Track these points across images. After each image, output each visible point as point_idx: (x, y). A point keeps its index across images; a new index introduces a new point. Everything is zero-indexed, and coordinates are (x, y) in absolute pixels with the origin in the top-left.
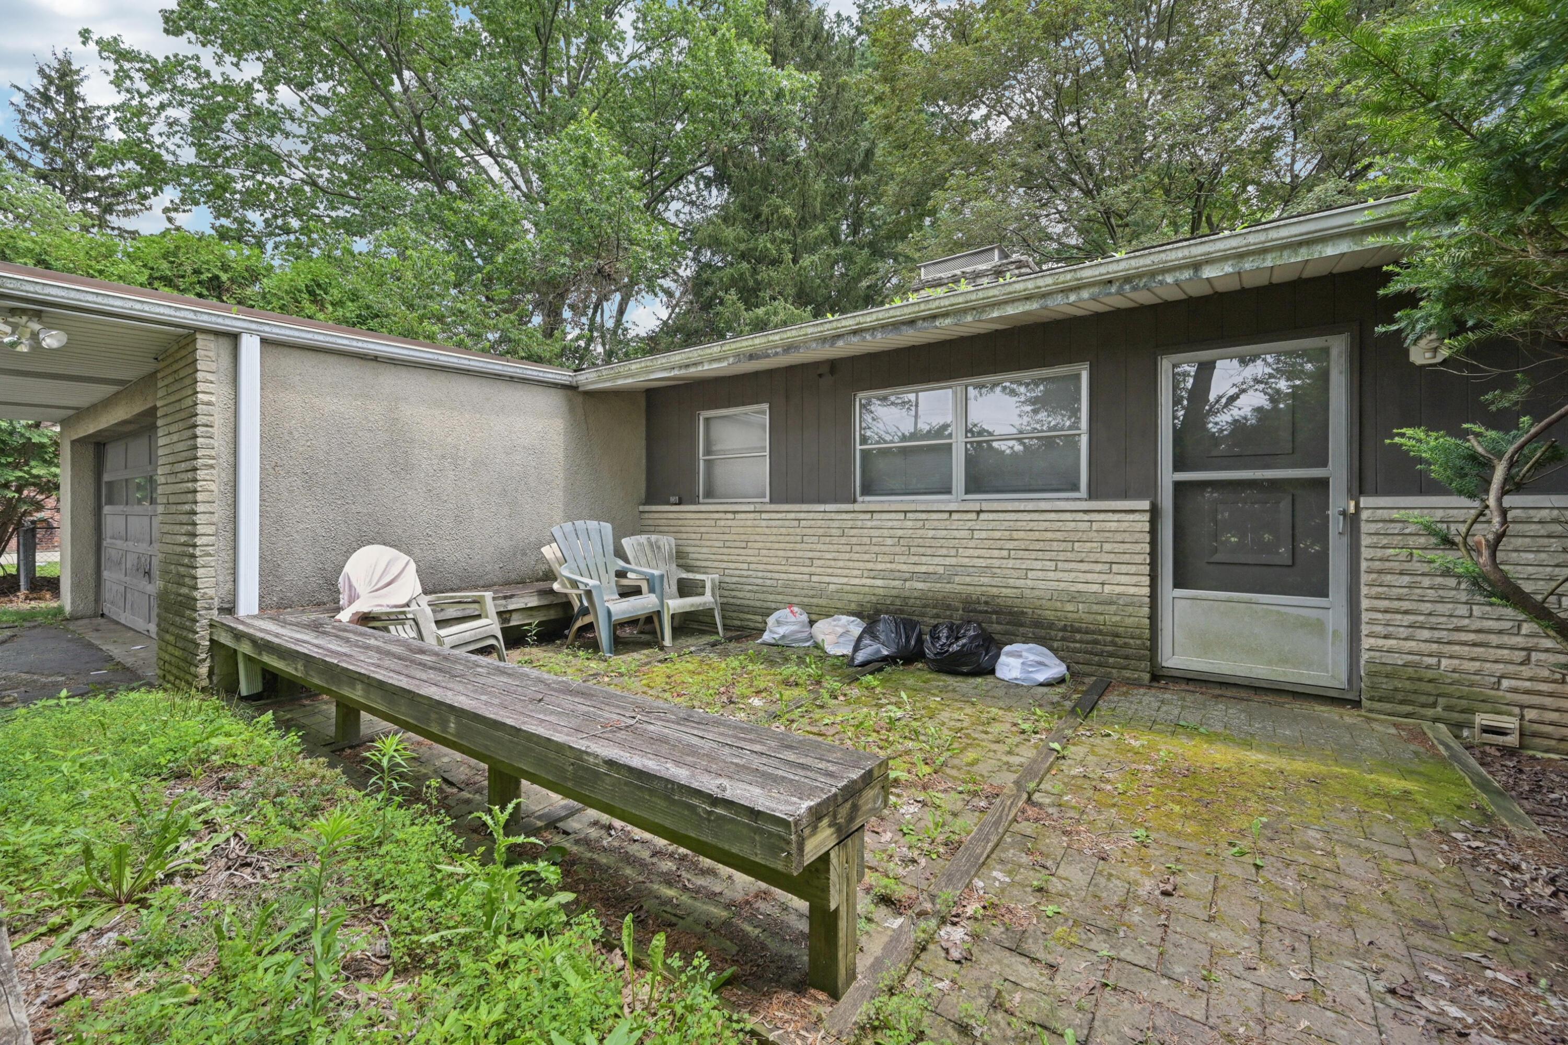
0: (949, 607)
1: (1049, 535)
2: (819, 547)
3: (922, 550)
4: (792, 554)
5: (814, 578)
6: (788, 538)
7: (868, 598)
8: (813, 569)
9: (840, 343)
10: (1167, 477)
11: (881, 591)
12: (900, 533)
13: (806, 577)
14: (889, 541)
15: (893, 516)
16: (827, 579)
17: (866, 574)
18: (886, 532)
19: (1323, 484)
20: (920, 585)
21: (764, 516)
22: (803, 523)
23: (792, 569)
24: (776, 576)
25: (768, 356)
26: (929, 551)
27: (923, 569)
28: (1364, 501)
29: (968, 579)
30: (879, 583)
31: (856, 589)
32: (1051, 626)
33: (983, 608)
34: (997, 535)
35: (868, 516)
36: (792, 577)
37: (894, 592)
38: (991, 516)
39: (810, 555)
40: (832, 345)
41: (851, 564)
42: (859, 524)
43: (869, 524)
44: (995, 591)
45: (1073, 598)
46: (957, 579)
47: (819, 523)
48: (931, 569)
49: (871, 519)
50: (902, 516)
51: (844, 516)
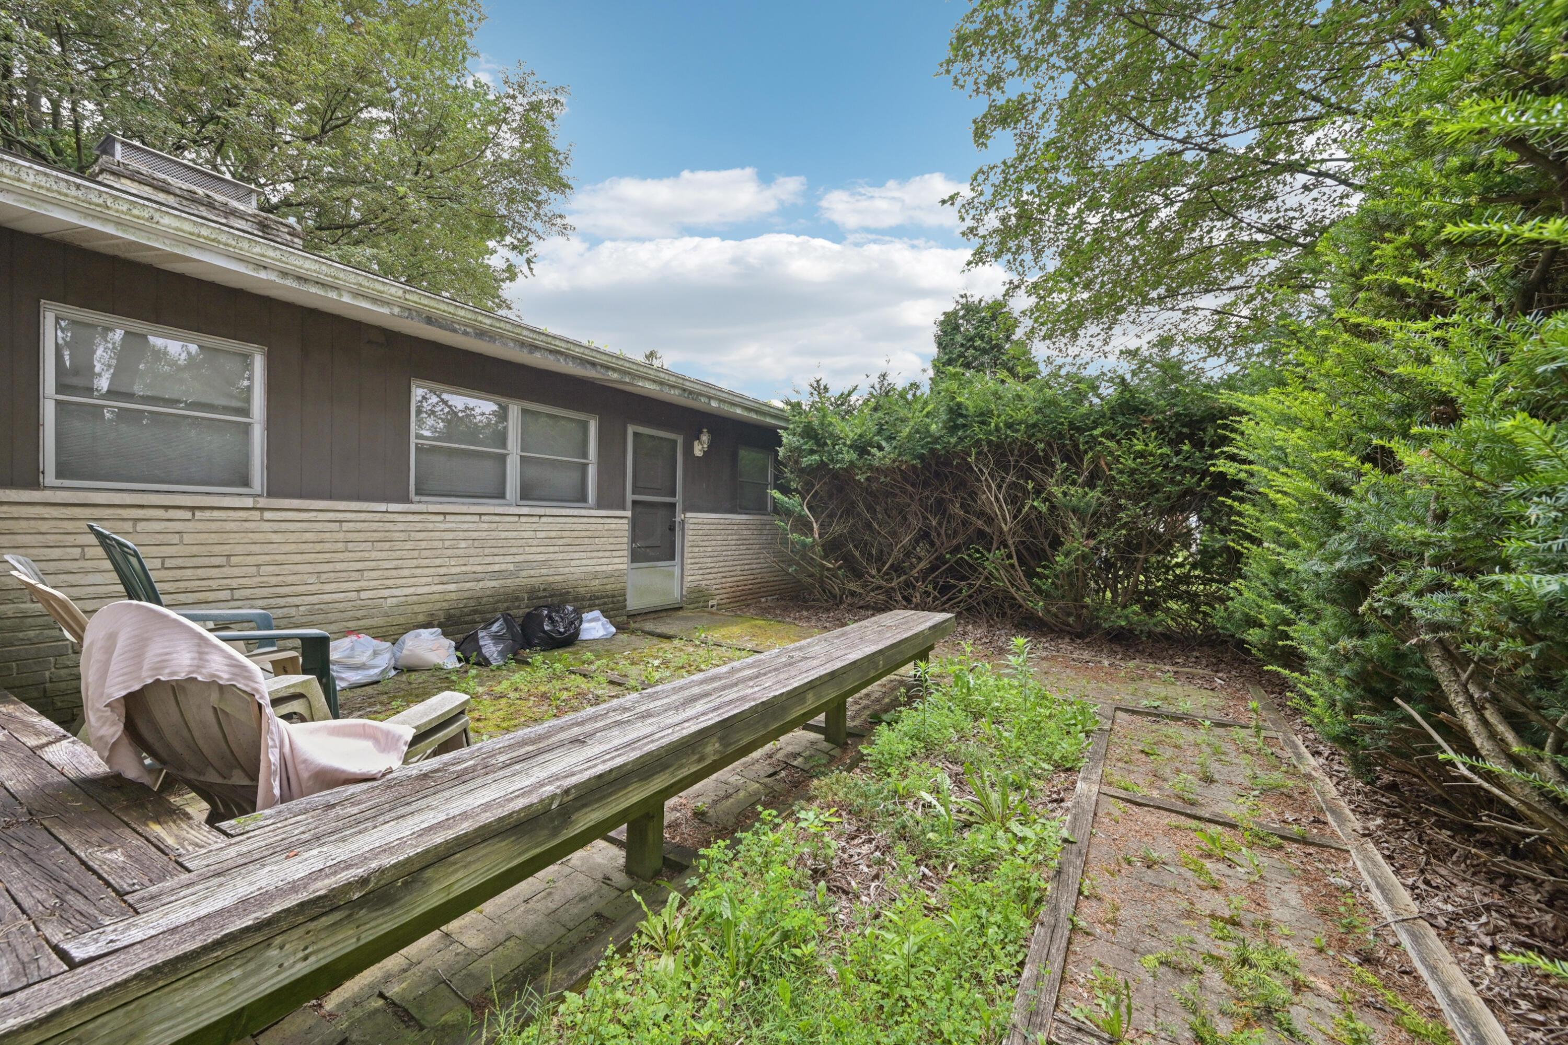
0: (517, 599)
1: (584, 534)
2: (374, 555)
3: (496, 551)
4: (326, 567)
5: (363, 595)
6: (319, 547)
7: (438, 606)
8: (363, 584)
9: (538, 355)
10: (630, 497)
11: (453, 596)
12: (475, 535)
13: (353, 595)
14: (463, 544)
15: (468, 518)
16: (386, 593)
17: (437, 579)
18: (461, 535)
19: (673, 505)
20: (493, 584)
21: (268, 515)
22: (346, 526)
23: (328, 588)
24: (297, 601)
25: (455, 331)
26: (502, 551)
27: (496, 568)
28: (688, 515)
29: (532, 572)
30: (452, 587)
31: (422, 599)
32: (583, 599)
33: (542, 594)
34: (553, 534)
35: (441, 518)
36: (326, 598)
37: (466, 595)
38: (550, 520)
39: (360, 566)
40: (531, 352)
41: (419, 571)
42: (431, 526)
43: (442, 526)
44: (551, 579)
45: (595, 575)
46: (524, 573)
47: (375, 526)
48: (503, 567)
49: (444, 521)
50: (476, 518)
51: (410, 518)
